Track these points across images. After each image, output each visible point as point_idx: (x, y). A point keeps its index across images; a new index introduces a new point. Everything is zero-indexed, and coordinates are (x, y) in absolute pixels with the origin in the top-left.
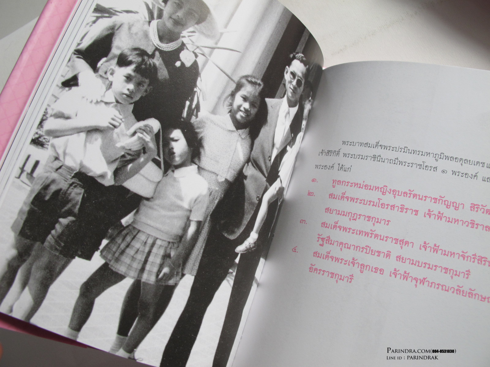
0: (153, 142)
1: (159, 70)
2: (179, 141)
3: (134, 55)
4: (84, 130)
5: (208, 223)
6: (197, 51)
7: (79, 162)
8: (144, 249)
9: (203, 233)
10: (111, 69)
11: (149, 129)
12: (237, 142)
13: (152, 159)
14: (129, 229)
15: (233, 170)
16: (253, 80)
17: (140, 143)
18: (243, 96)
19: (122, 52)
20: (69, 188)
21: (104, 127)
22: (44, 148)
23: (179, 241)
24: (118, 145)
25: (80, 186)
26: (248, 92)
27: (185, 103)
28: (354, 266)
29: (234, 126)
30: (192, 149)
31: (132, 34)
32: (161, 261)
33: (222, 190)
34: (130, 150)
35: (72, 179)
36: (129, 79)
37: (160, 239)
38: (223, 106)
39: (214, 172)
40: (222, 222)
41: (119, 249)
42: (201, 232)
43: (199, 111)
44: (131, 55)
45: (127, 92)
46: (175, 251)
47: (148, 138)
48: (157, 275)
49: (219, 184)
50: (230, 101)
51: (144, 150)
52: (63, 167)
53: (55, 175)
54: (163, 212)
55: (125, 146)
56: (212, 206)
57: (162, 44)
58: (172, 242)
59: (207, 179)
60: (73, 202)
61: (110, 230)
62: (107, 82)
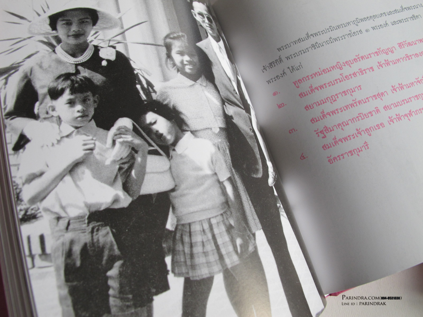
0: (136, 138)
1: (92, 79)
2: (158, 121)
3: (61, 83)
4: (65, 174)
5: (237, 175)
6: (111, 43)
7: (83, 205)
8: (207, 237)
9: (239, 186)
10: (49, 107)
11: (123, 130)
12: (204, 92)
13: (147, 153)
14: (180, 229)
15: (219, 116)
16: (175, 35)
17: (126, 147)
18: (177, 52)
19: (49, 88)
20: (92, 236)
21: (82, 157)
22: (39, 219)
23: (228, 207)
24: (108, 162)
25: (102, 226)
26: (179, 47)
27: (137, 88)
28: (361, 135)
29: (191, 80)
30: (173, 120)
31: (46, 69)
32: (229, 237)
33: (224, 139)
34: (122, 159)
35: (88, 226)
36: (72, 103)
37: (213, 217)
38: (169, 70)
39: (206, 128)
40: (245, 166)
41: (186, 255)
42: (237, 186)
43: (154, 87)
44: (58, 85)
45: (79, 114)
46: (232, 218)
47: (129, 138)
48: (236, 252)
49: (219, 135)
50: (172, 62)
51: (134, 150)
52: (71, 221)
53: (69, 236)
54: (196, 191)
55: (114, 159)
56: (228, 158)
57: (78, 58)
58: (224, 213)
59: (206, 137)
60: (108, 246)
61: (164, 244)
62: (55, 119)
